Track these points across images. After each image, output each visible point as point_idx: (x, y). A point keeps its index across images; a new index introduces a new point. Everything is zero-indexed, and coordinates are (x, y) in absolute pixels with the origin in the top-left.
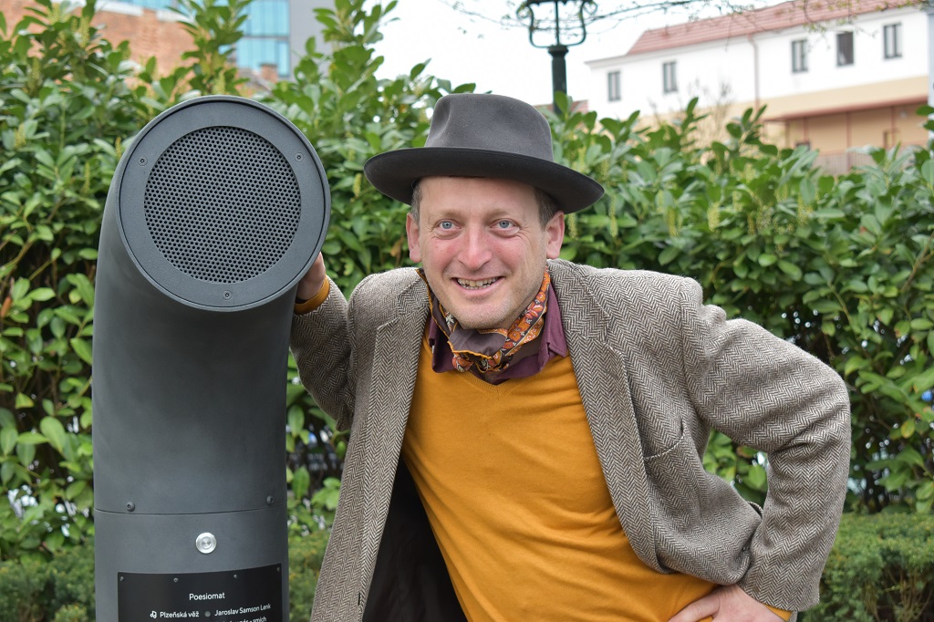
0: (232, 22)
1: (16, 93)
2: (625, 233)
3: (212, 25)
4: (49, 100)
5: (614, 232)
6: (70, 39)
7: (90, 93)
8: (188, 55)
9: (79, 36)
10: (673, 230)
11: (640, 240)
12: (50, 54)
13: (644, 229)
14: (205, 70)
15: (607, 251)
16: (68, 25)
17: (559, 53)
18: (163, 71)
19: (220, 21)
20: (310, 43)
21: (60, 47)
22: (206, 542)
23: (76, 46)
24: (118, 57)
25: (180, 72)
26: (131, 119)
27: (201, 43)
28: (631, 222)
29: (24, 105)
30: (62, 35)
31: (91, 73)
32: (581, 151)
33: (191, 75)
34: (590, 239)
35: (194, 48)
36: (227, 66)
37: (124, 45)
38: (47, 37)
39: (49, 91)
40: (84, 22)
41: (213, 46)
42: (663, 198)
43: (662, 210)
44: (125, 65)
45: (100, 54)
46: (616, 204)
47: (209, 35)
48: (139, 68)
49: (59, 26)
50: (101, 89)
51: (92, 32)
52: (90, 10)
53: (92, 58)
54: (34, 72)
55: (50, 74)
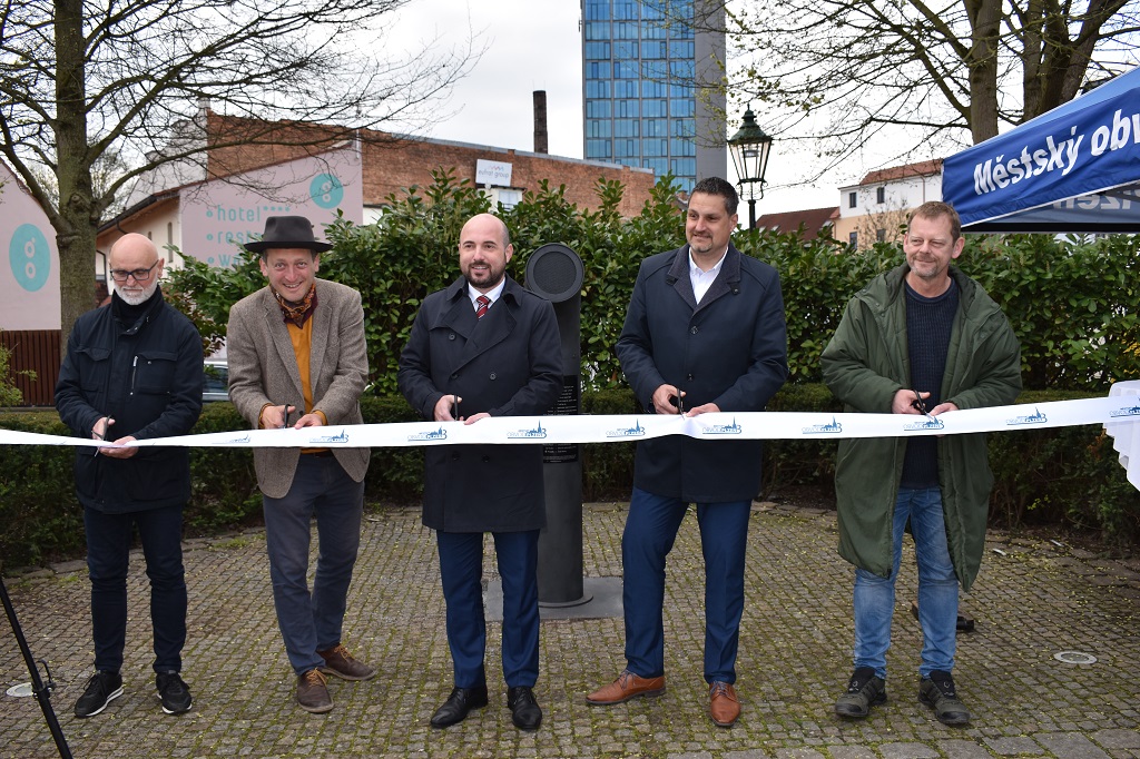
0: (617, 195)
3: (609, 196)
4: (546, 227)
6: (554, 203)
7: (561, 223)
8: (600, 207)
9: (558, 202)
12: (547, 209)
14: (607, 213)
16: (554, 198)
17: (752, 203)
18: (591, 213)
19: (612, 194)
20: (647, 202)
21: (550, 206)
23: (557, 206)
24: (571, 210)
25: (597, 214)
26: (576, 233)
27: (605, 202)
30: (551, 202)
31: (563, 218)
33: (601, 215)
35: (603, 204)
36: (615, 211)
37: (574, 205)
38: (545, 203)
40: (559, 196)
41: (610, 204)
44: (573, 213)
45: (565, 208)
47: (608, 199)
48: (582, 212)
49: (550, 199)
50: (565, 222)
51: (563, 200)
52: (561, 192)
53: (563, 210)
54: (541, 216)
55: (547, 216)
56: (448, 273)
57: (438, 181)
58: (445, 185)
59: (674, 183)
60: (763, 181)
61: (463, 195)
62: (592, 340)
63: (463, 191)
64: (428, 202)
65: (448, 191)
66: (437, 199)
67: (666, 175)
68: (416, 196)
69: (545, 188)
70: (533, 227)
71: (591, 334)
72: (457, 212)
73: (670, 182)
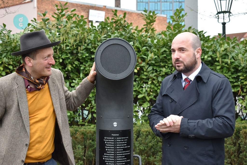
0: (153, 18)
1: (109, 33)
2: (232, 63)
3: (149, 19)
4: (116, 35)
5: (229, 62)
6: (120, 22)
7: (124, 33)
8: (144, 25)
9: (122, 22)
10: (242, 62)
11: (235, 64)
12: (116, 25)
13: (236, 62)
14: (148, 28)
15: (228, 67)
16: (120, 20)
17: (224, 24)
18: (140, 29)
19: (151, 18)
20: (169, 23)
21: (118, 24)
22: (115, 124)
23: (122, 24)
24: (129, 26)
25: (143, 29)
26: (132, 38)
27: (147, 23)
28: (233, 61)
29: (111, 36)
30: (119, 22)
31: (125, 30)
32: (223, 45)
33: (145, 29)
34: (224, 64)
35: (146, 24)
36: (152, 27)
37: (131, 23)
38: (116, 22)
39: (115, 33)
40: (123, 19)
41: (150, 23)
42: (240, 55)
43: (239, 58)
44: (131, 27)
45: (126, 25)
46: (230, 56)
47: (149, 21)
48: (135, 28)
49: (118, 20)
50: (126, 32)
51: (125, 21)
52: (124, 17)
53: (125, 26)
54: (113, 29)
55: (117, 29)
56: (62, 59)
57: (58, 10)
58: (62, 12)
59: (183, 13)
60: (230, 12)
61: (72, 17)
62: (140, 96)
63: (72, 16)
64: (53, 21)
65: (64, 15)
66: (58, 19)
67: (178, 8)
68: (46, 17)
69: (115, 14)
70: (109, 35)
71: (139, 93)
72: (68, 26)
73: (181, 12)
